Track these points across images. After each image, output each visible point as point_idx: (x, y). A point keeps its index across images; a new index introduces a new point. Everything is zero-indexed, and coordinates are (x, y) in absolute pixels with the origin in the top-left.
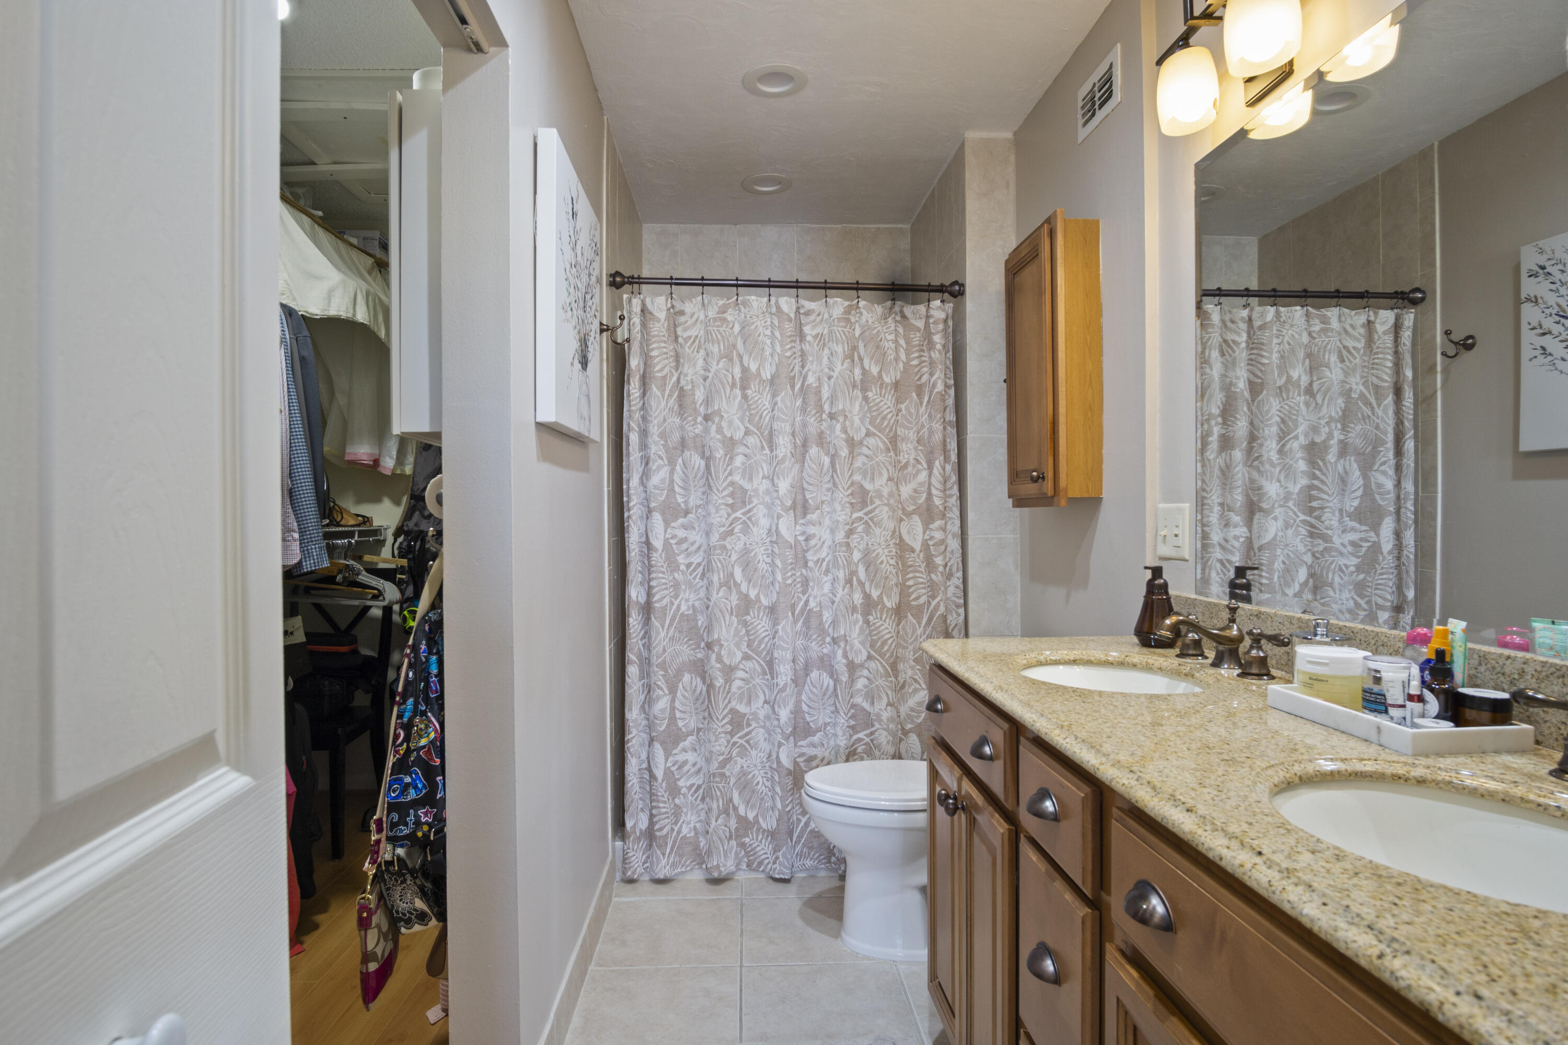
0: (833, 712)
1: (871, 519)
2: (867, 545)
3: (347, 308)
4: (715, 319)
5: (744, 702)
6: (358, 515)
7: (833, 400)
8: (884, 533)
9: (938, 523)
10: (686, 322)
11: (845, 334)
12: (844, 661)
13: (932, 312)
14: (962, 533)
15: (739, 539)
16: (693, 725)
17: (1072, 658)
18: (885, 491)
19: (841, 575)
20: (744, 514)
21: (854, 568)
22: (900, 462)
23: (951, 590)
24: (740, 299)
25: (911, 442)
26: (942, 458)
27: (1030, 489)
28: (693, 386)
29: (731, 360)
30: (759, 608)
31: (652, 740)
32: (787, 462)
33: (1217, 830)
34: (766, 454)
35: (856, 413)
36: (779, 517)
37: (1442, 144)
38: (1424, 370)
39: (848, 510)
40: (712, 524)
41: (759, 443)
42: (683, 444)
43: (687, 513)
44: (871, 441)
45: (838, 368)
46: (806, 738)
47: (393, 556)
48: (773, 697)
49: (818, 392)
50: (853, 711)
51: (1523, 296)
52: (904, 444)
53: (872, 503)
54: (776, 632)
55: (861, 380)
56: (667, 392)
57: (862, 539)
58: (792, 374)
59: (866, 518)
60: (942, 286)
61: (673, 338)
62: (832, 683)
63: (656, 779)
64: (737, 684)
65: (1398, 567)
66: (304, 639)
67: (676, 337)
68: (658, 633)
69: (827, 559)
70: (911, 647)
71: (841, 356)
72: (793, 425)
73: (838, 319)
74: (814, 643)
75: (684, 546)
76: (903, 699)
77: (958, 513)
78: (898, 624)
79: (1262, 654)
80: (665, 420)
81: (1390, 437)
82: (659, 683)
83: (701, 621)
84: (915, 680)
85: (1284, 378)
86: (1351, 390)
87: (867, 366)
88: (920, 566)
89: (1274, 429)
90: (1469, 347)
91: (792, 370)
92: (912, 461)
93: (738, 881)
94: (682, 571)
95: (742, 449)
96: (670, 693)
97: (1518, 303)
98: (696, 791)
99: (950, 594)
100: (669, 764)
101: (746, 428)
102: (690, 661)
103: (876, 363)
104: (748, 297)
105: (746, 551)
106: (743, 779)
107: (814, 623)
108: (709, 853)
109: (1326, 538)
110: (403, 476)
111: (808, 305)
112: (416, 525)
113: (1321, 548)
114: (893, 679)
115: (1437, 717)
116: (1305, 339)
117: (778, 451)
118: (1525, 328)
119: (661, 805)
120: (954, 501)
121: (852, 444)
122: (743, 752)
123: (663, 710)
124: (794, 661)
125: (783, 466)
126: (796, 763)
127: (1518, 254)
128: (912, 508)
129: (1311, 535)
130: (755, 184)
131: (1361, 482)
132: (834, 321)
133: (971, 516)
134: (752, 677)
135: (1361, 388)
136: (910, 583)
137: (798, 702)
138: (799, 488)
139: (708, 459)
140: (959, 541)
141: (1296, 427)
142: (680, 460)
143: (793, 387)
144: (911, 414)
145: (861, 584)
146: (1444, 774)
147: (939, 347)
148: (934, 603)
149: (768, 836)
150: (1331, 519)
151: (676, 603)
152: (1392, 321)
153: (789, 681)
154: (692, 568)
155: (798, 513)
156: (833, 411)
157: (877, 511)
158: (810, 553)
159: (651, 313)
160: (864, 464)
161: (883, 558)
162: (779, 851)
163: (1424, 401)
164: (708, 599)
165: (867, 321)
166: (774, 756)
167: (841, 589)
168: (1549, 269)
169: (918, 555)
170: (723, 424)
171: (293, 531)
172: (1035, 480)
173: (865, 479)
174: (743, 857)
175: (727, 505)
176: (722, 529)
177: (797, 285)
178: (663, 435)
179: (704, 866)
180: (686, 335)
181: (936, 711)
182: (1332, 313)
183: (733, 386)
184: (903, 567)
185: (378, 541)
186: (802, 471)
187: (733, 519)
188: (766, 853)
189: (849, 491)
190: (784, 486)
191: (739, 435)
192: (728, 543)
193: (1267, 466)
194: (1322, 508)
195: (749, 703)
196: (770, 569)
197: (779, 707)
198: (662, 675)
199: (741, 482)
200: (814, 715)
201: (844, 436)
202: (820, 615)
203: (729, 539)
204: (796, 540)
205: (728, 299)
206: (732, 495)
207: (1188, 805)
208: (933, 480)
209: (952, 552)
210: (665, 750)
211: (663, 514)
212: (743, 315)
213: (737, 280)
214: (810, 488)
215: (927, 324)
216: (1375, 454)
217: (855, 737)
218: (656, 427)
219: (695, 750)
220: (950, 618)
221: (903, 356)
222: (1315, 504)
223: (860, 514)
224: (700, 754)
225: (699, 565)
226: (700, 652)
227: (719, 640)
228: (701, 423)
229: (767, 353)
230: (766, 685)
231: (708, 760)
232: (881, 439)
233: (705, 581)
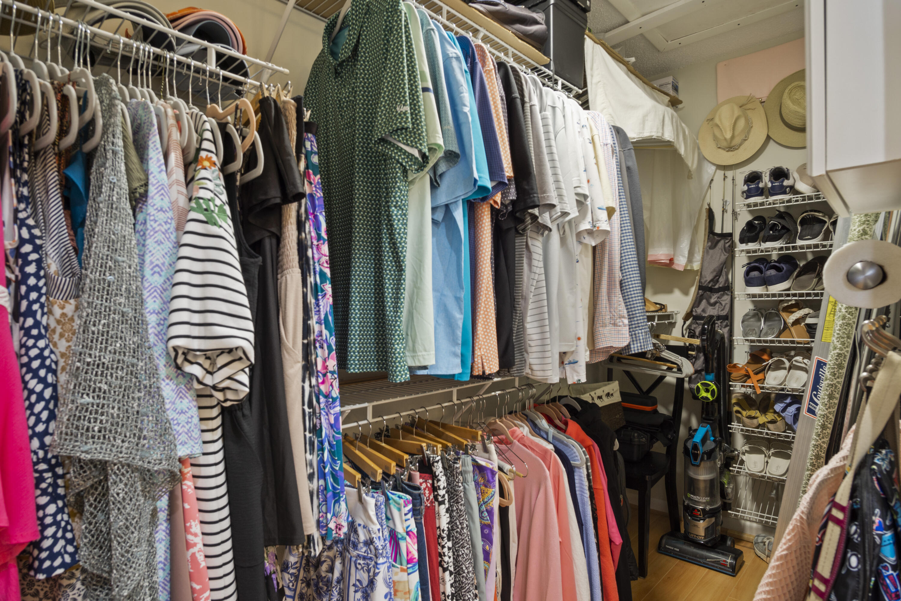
3: (658, 129)
6: (656, 304)
47: (683, 336)
66: (620, 400)
110: (691, 271)
112: (704, 311)
171: (623, 317)
185: (670, 324)
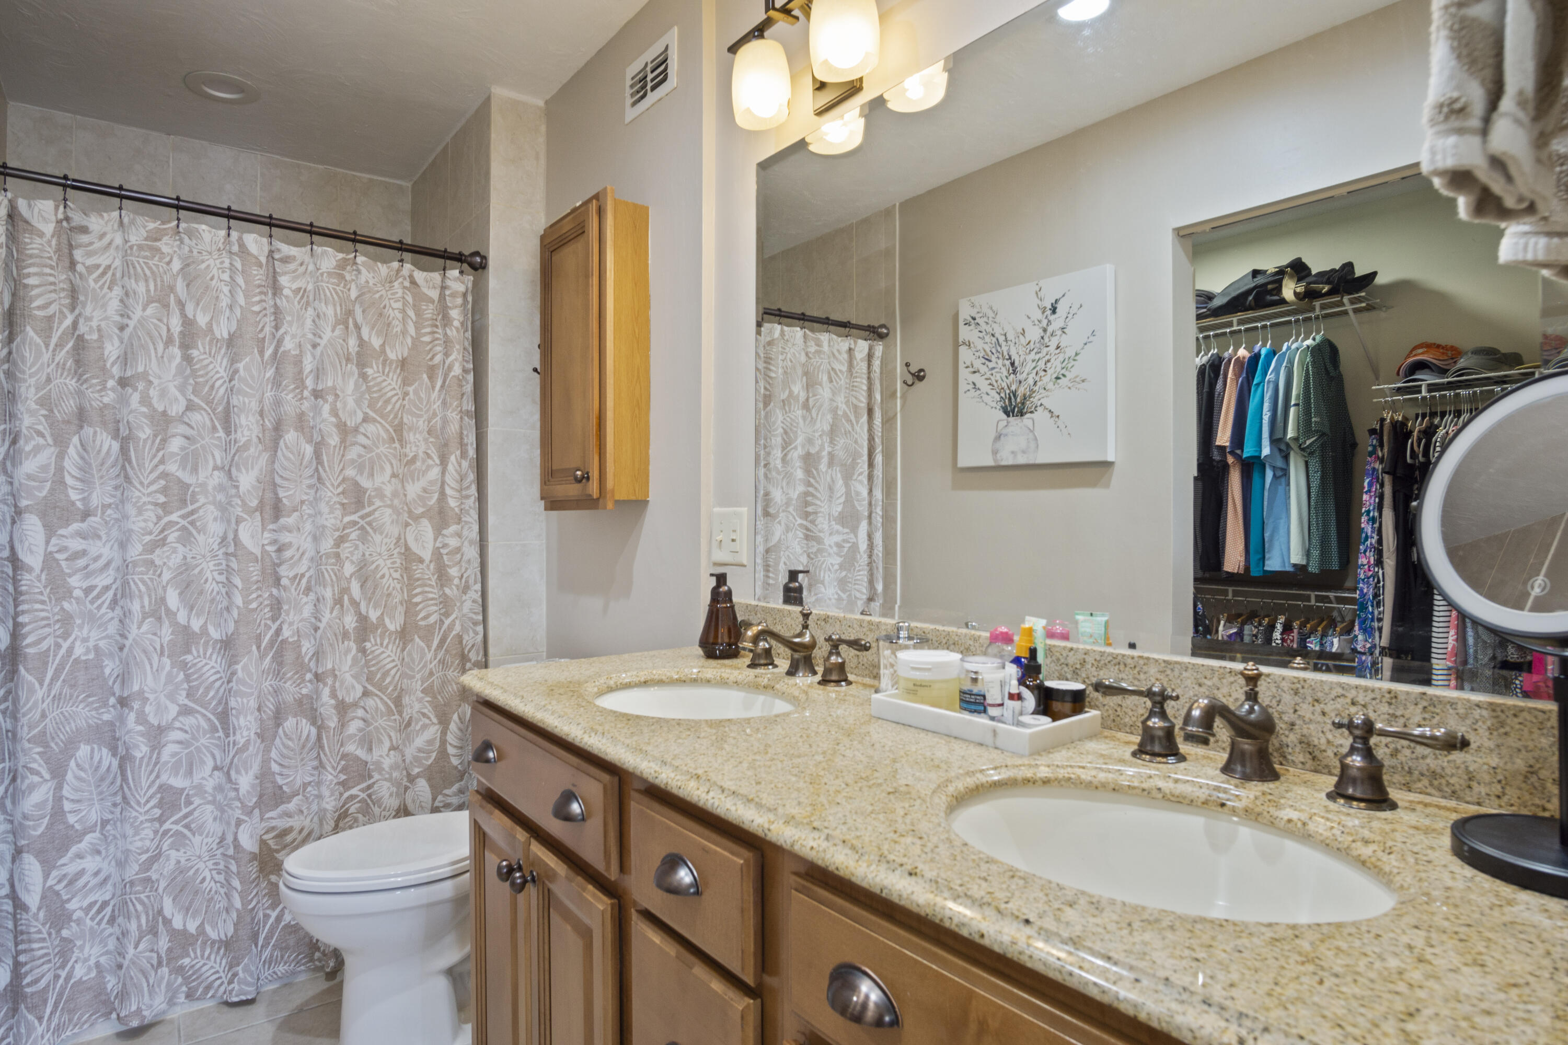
0: (315, 768)
1: (369, 524)
2: (364, 555)
4: (140, 247)
5: (182, 772)
7: (318, 373)
8: (385, 540)
9: (453, 528)
10: (91, 244)
11: (337, 293)
12: (333, 702)
13: (449, 283)
14: (481, 540)
15: (175, 551)
16: (94, 816)
17: (643, 679)
18: (388, 490)
19: (328, 593)
20: (183, 517)
21: (344, 584)
22: (406, 455)
23: (468, 605)
24: (183, 225)
25: (420, 433)
26: (458, 453)
27: (572, 490)
28: (101, 337)
29: (166, 306)
30: (207, 643)
31: (18, 853)
32: (252, 450)
33: (959, 897)
34: (220, 438)
35: (350, 392)
36: (239, 521)
37: (901, 205)
38: (890, 395)
39: (338, 513)
40: (131, 531)
41: (208, 423)
42: (81, 417)
43: (86, 515)
44: (371, 428)
45: (327, 334)
46: (277, 806)
48: (228, 760)
49: (298, 362)
50: (343, 763)
51: (961, 340)
52: (411, 435)
53: (371, 503)
54: (234, 673)
55: (358, 353)
56: (54, 341)
57: (357, 547)
58: (261, 336)
59: (362, 522)
60: (461, 254)
61: (67, 264)
62: (314, 731)
63: (24, 908)
64: (170, 749)
65: (870, 564)
67: (73, 264)
68: (32, 691)
69: (307, 575)
70: (418, 676)
71: (331, 319)
72: (261, 402)
73: (329, 273)
74: (289, 683)
75: (81, 562)
76: (409, 740)
77: (476, 517)
78: (403, 650)
79: (840, 660)
80: (49, 380)
81: (865, 452)
82: (34, 766)
83: (110, 667)
84: (424, 715)
85: (787, 393)
86: (837, 407)
87: (365, 336)
88: (429, 579)
89: (779, 439)
90: (921, 379)
91: (262, 330)
92: (421, 455)
93: (171, 1021)
94: (77, 599)
95: (181, 429)
96: (53, 778)
97: (956, 345)
98: (99, 911)
99: (465, 610)
100: (50, 882)
101: (189, 401)
102: (89, 726)
103: (378, 334)
104: (196, 226)
105: (186, 567)
106: (179, 879)
107: (289, 657)
108: (123, 995)
109: (819, 541)
111: (286, 249)
113: (814, 550)
114: (397, 717)
115: (1034, 713)
116: (803, 358)
117: (239, 434)
118: (961, 366)
119: (35, 946)
120: (471, 502)
121: (344, 430)
122: (180, 841)
123: (40, 806)
124: (259, 710)
125: (246, 454)
126: (263, 843)
127: (957, 306)
128: (421, 510)
129: (807, 537)
130: (204, 83)
131: (843, 490)
132: (322, 274)
133: (492, 519)
134: (194, 738)
135: (844, 406)
136: (417, 599)
137: (266, 762)
138: (270, 483)
139: (126, 442)
140: (478, 549)
141: (796, 438)
142: (75, 440)
143: (261, 352)
144: (420, 399)
145: (355, 604)
146: (1062, 771)
147: (456, 323)
148: (447, 622)
149: (219, 949)
150: (823, 523)
151: (65, 645)
152: (866, 351)
153: (252, 736)
154: (95, 593)
155: (266, 516)
156: (320, 387)
157: (377, 514)
158: (283, 567)
159: (27, 222)
160: (360, 456)
161: (385, 570)
162: (238, 965)
163: (888, 421)
164: (123, 636)
165: (367, 282)
166: (230, 838)
167: (328, 611)
168: (978, 320)
169: (428, 566)
170: (152, 392)
172: (579, 481)
173: (362, 474)
174: (181, 985)
175: (156, 504)
176: (148, 538)
177: (270, 222)
178: (44, 402)
179: (114, 1016)
180: (90, 262)
181: (488, 761)
182: (824, 337)
183: (169, 342)
184: (410, 581)
186: (273, 462)
187: (166, 524)
188: (217, 972)
189: (340, 489)
190: (247, 480)
191: (176, 409)
192: (157, 557)
193: (774, 473)
194: (816, 513)
195: (190, 773)
196: (224, 591)
197: (238, 772)
198: (38, 753)
199: (180, 474)
200: (288, 776)
201: (333, 420)
202: (298, 645)
203: (158, 551)
204: (264, 552)
205: (163, 223)
206: (164, 491)
207: (909, 867)
208: (448, 479)
209: (469, 561)
210: (42, 862)
211: (43, 516)
212: (187, 249)
213: (178, 199)
214: (285, 483)
215: (442, 297)
216: (854, 465)
217: (346, 795)
218: (33, 390)
219: (99, 852)
220: (466, 637)
221: (412, 330)
222: (810, 509)
223: (354, 517)
224: (107, 856)
225: (107, 588)
226: (108, 712)
227: (141, 692)
228: (113, 389)
229: (224, 304)
230: (217, 746)
231: (121, 865)
232: (383, 426)
233: (118, 610)
